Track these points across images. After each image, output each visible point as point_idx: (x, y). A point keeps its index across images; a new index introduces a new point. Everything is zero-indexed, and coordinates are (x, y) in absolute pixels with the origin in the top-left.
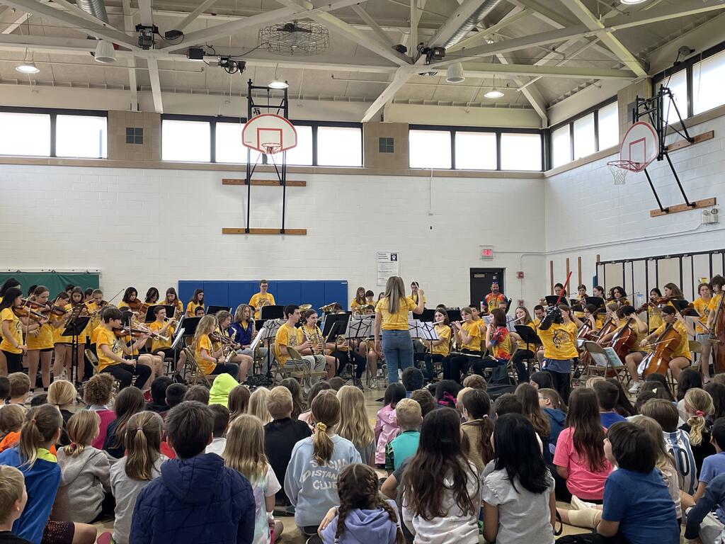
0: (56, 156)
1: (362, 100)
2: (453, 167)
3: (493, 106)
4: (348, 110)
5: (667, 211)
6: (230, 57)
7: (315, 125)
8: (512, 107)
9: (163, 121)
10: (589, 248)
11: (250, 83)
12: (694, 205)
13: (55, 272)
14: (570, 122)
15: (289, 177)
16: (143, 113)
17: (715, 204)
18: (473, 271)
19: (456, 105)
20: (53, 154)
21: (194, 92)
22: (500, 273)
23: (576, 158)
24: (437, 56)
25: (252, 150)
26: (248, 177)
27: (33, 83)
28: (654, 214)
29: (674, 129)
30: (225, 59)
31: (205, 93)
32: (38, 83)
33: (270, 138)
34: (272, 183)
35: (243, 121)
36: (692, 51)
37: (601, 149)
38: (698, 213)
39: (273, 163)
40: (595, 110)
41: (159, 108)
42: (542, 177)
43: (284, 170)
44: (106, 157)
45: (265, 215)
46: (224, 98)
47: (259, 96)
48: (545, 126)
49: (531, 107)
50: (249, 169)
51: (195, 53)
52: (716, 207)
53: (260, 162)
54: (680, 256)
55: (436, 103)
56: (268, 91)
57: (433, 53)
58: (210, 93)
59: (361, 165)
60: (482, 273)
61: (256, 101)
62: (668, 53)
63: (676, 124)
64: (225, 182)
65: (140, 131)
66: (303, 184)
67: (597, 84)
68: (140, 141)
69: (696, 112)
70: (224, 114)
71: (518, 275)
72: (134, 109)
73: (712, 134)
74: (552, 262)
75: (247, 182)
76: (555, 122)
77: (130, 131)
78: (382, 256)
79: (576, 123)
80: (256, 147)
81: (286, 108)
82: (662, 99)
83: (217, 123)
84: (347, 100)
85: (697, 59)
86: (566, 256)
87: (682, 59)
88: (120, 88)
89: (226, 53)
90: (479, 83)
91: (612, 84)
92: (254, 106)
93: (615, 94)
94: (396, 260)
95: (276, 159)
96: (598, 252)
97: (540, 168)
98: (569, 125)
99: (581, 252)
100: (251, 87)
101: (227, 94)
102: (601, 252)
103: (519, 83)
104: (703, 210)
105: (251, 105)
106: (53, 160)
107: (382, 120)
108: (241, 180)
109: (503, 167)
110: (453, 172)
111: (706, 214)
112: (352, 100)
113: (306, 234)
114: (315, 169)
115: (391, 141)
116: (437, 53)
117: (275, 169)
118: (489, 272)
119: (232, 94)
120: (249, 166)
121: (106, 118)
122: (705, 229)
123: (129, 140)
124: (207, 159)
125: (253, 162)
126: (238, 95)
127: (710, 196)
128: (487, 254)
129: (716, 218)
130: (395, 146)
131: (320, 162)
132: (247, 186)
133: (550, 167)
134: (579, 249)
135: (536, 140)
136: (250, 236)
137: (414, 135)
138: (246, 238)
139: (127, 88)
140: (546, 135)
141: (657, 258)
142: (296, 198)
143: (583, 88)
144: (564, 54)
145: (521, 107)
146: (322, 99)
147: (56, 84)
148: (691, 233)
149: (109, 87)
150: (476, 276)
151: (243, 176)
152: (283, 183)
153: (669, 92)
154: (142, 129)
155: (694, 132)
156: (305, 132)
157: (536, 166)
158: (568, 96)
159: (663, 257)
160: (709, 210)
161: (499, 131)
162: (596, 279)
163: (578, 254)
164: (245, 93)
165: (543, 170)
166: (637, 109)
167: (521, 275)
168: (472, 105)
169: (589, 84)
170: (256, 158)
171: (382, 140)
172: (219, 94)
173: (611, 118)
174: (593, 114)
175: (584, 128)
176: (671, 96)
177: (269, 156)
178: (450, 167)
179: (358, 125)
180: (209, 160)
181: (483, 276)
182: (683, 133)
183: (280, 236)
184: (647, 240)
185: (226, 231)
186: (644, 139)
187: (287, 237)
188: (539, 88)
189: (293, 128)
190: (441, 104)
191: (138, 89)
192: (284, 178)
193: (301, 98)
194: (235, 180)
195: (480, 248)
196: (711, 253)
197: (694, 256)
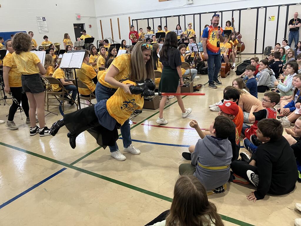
10: (123, 14)
18: (75, 25)
22: (82, 25)
28: (160, 1)
54: (179, 16)
60: (76, 26)
74: (100, 21)
78: (38, 18)
94: (45, 20)
99: (119, 16)
102: (131, 16)
113: (0, 7)
122: (186, 6)
128: (79, 18)
129: (193, 2)
141: (166, 17)
159: (170, 17)
163: (117, 17)
167: (90, 26)
195: (77, 15)
196: (194, 14)
197: (186, 16)
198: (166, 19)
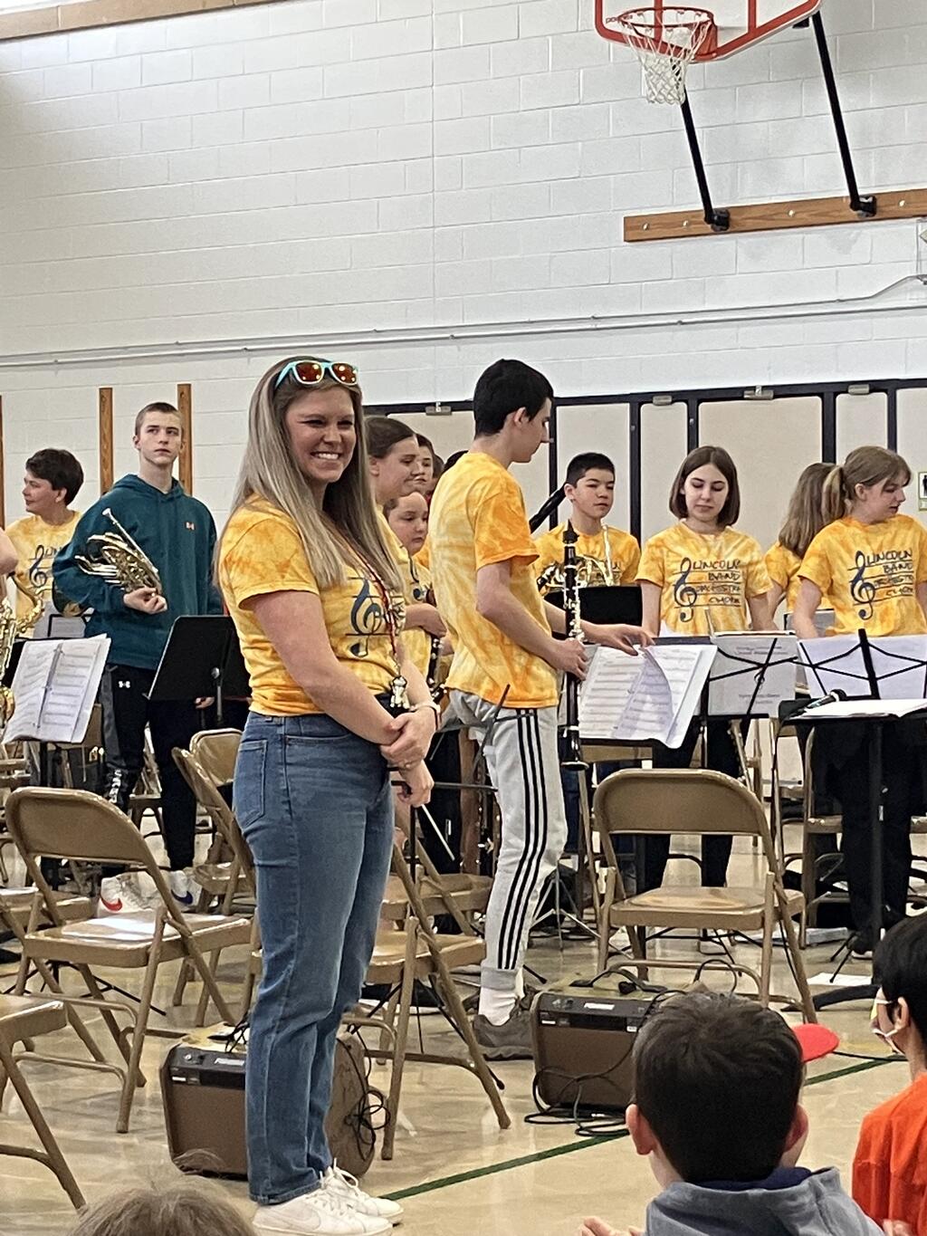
28: (639, 230)
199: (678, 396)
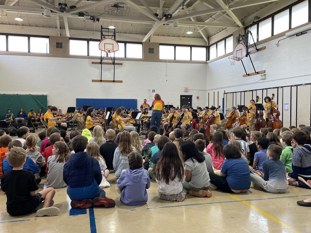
0: (30, 52)
1: (142, 34)
2: (175, 59)
3: (189, 37)
4: (138, 37)
5: (249, 75)
6: (94, 16)
7: (125, 43)
8: (196, 38)
9: (70, 40)
10: (221, 88)
11: (102, 27)
12: (258, 73)
13: (31, 95)
14: (216, 43)
15: (116, 62)
16: (62, 37)
17: (265, 72)
18: (181, 96)
19: (176, 36)
20: (29, 51)
21: (81, 30)
22: (191, 97)
23: (218, 57)
24: (169, 17)
25: (102, 51)
26: (101, 61)
27: (21, 25)
28: (244, 76)
29: (252, 46)
30: (92, 17)
31: (85, 30)
32: (23, 25)
33: (109, 47)
34: (110, 64)
35: (99, 41)
36: (259, 18)
37: (227, 53)
38: (259, 75)
39: (110, 56)
40: (225, 39)
41: (68, 35)
42: (206, 63)
43: (114, 59)
44: (49, 53)
45: (108, 75)
46: (92, 32)
47: (105, 32)
48: (207, 45)
49: (203, 38)
50: (102, 58)
51: (81, 14)
52: (265, 73)
53: (106, 56)
54: (252, 91)
55: (169, 36)
56: (108, 30)
57: (168, 16)
58: (87, 30)
59: (142, 58)
60: (184, 97)
61: (104, 33)
62: (251, 18)
63: (253, 44)
64: (93, 63)
65: (61, 44)
66: (121, 64)
67: (226, 30)
68: (61, 47)
69: (260, 40)
70: (92, 38)
71: (197, 98)
72: (59, 35)
73: (264, 48)
74: (209, 93)
75: (101, 63)
76: (211, 43)
77: (57, 44)
78: (149, 90)
79: (218, 44)
80: (104, 50)
81: (115, 36)
82: (248, 35)
83: (90, 41)
84: (137, 34)
85: (261, 21)
86: (214, 91)
87: (255, 21)
88: (54, 27)
89: (92, 15)
90: (184, 29)
91: (231, 30)
92: (103, 35)
93: (232, 33)
94: (154, 92)
95: (111, 55)
96: (225, 89)
97: (205, 60)
98: (216, 45)
99: (219, 90)
100: (102, 28)
101: (93, 31)
103: (199, 29)
104: (260, 74)
105: (102, 35)
106: (29, 54)
107: (150, 42)
108: (99, 62)
109: (192, 59)
110: (175, 61)
111: (262, 76)
112: (139, 34)
113: (122, 82)
114: (126, 59)
115: (153, 49)
116: (169, 16)
117: (111, 59)
118: (187, 97)
119: (95, 31)
120: (101, 57)
121: (48, 39)
122: (261, 81)
123: (57, 47)
124: (86, 54)
125: (103, 56)
126: (97, 31)
127: (263, 70)
128: (186, 90)
129: (265, 77)
130: (154, 51)
131: (127, 57)
132: (101, 65)
133: (209, 60)
134: (218, 89)
135: (204, 50)
136: (102, 83)
137: (161, 47)
138: (101, 83)
139: (56, 28)
140: (208, 48)
141: (244, 91)
142: (118, 69)
143: (221, 31)
144: (214, 19)
145: (199, 38)
146: (128, 33)
147: (30, 26)
148: (256, 83)
149: (49, 27)
150: (182, 98)
151: (99, 61)
152: (114, 64)
153: (251, 32)
154: (62, 43)
155: (259, 47)
156: (122, 45)
157: (204, 59)
158: (215, 34)
159: (247, 91)
160: (263, 74)
161: (191, 46)
162: (223, 99)
163: (218, 90)
164: (100, 30)
165: (206, 61)
166: (239, 39)
167: (198, 98)
168: (182, 37)
169: (223, 30)
170: (104, 55)
171: (150, 49)
172: (90, 30)
173: (230, 42)
174: (224, 40)
175: (221, 45)
176: (251, 34)
177: (109, 54)
178: (174, 59)
179: (141, 43)
180: (87, 55)
181: (185, 98)
182: (255, 47)
183: (113, 83)
184: (241, 85)
185: (93, 81)
186: (241, 49)
187: (115, 83)
188: (205, 31)
189: (118, 44)
190: (171, 36)
191: (60, 28)
192: (114, 62)
193: (120, 33)
194: (97, 62)
195: (184, 88)
196: (263, 89)
197: (257, 91)
198: (244, 93)
199: (243, 91)
